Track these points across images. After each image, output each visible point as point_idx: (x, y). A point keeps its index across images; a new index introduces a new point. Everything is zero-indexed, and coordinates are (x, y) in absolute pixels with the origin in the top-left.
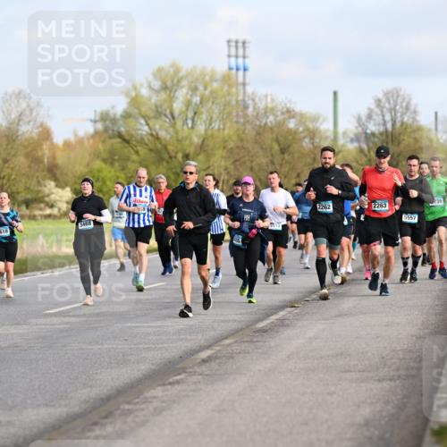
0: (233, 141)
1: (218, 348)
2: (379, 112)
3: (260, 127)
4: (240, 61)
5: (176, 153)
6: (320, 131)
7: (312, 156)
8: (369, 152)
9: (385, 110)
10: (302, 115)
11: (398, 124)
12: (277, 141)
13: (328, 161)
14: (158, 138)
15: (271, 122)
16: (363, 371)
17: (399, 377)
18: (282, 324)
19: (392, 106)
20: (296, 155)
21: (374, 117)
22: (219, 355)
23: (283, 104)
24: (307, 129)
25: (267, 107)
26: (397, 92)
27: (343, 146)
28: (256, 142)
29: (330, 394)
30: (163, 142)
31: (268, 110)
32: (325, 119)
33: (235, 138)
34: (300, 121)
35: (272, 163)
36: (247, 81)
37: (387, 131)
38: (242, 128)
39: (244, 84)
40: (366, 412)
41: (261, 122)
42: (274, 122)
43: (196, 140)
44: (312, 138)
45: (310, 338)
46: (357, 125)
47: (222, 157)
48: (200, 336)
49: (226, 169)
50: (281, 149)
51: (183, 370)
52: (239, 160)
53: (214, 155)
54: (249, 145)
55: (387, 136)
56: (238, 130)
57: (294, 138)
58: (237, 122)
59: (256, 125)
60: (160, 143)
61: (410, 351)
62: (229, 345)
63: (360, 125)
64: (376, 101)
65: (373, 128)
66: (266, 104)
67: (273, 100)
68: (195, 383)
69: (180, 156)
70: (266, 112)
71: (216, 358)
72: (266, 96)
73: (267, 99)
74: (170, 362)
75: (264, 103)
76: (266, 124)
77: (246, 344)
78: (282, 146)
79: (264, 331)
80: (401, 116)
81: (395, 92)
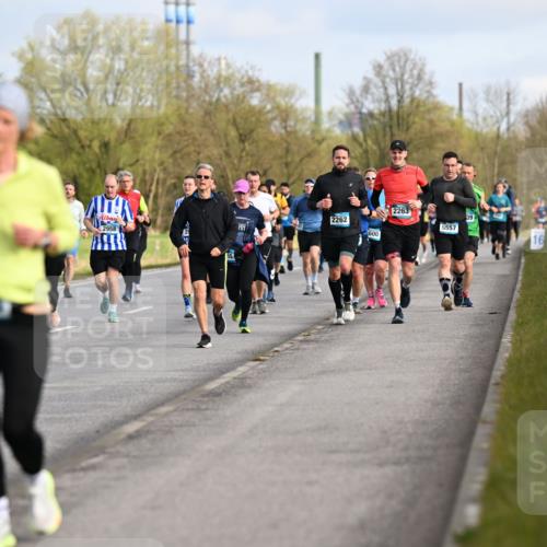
0: (172, 123)
1: (150, 419)
2: (380, 84)
3: (210, 103)
4: (182, 9)
5: (91, 141)
6: (296, 111)
7: (285, 145)
8: (365, 141)
9: (388, 80)
10: (270, 87)
11: (407, 101)
12: (235, 123)
13: (342, 160)
14: (64, 120)
15: (225, 96)
16: (357, 451)
17: (408, 460)
18: (242, 384)
19: (399, 76)
20: (262, 145)
21: (373, 90)
22: (153, 428)
23: (243, 72)
24: (278, 107)
25: (220, 76)
26: (405, 55)
27: (328, 130)
28: (205, 125)
29: (310, 483)
30: (72, 125)
31: (222, 79)
32: (303, 93)
33: (174, 119)
34: (268, 95)
35: (227, 154)
36: (192, 38)
37: (390, 110)
38: (185, 105)
39: (188, 43)
40: (361, 509)
41: (211, 97)
42: (229, 97)
43: (119, 122)
44: (284, 121)
45: (281, 405)
46: (347, 101)
47: (156, 147)
48: (125, 402)
49: (162, 163)
50: (240, 135)
51: (102, 450)
52: (180, 151)
53: (146, 144)
54: (194, 130)
55: (391, 118)
56: (179, 108)
57: (258, 120)
58: (177, 97)
59: (204, 101)
60: (68, 127)
61: (424, 423)
62: (167, 414)
63: (353, 102)
64: (374, 68)
65: (370, 105)
66: (219, 71)
67: (228, 66)
68: (119, 468)
69: (96, 145)
70: (218, 83)
71: (148, 432)
72: (219, 59)
73: (220, 64)
74: (82, 439)
75: (215, 70)
76: (218, 100)
77: (190, 413)
78: (241, 132)
79: (215, 394)
80: (411, 88)
81: (402, 54)
